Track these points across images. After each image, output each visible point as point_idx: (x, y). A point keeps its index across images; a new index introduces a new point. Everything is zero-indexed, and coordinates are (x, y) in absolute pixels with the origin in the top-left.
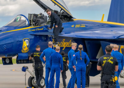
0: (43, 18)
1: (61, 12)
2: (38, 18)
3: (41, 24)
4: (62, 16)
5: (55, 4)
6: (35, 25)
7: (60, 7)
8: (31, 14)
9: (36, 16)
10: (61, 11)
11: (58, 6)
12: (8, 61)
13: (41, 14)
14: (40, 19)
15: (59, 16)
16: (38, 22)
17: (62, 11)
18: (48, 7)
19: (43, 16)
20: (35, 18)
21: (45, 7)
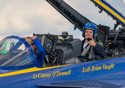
0: (70, 46)
1: (117, 29)
2: (59, 44)
3: (66, 59)
4: (118, 39)
5: (102, 9)
6: (50, 62)
7: (114, 18)
8: (38, 35)
9: (51, 38)
10: (116, 26)
11: (109, 14)
13: (65, 35)
14: (64, 49)
15: (112, 39)
16: (57, 56)
17: (120, 26)
18: (85, 18)
19: (71, 39)
20: (49, 45)
21: (76, 16)
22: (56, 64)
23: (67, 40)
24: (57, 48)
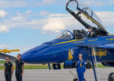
0: (84, 33)
1: (98, 28)
2: (81, 33)
3: (83, 37)
4: (99, 31)
5: (94, 22)
6: (78, 38)
7: (98, 25)
8: (75, 30)
9: (78, 31)
10: (98, 27)
11: (96, 24)
12: (57, 67)
13: (83, 30)
14: (82, 34)
15: (97, 31)
16: (80, 36)
17: (99, 27)
18: (89, 25)
19: (85, 31)
20: (78, 33)
21: (86, 24)
22: (80, 39)
23: (83, 32)
24: (80, 34)
